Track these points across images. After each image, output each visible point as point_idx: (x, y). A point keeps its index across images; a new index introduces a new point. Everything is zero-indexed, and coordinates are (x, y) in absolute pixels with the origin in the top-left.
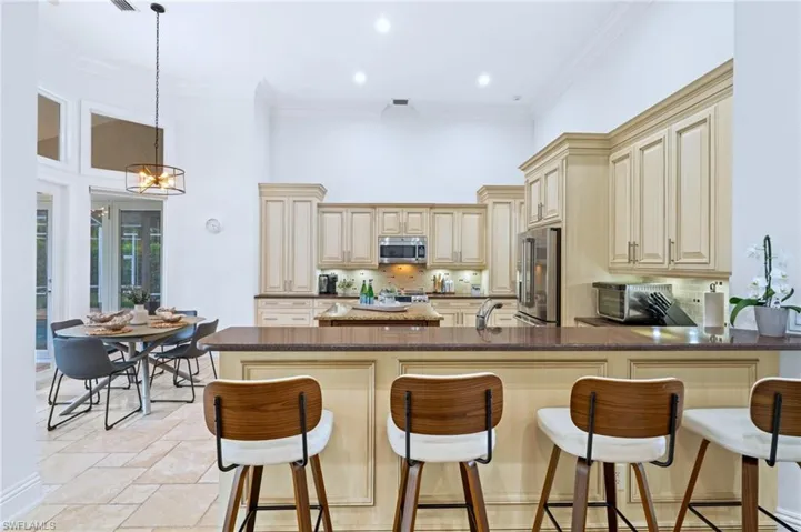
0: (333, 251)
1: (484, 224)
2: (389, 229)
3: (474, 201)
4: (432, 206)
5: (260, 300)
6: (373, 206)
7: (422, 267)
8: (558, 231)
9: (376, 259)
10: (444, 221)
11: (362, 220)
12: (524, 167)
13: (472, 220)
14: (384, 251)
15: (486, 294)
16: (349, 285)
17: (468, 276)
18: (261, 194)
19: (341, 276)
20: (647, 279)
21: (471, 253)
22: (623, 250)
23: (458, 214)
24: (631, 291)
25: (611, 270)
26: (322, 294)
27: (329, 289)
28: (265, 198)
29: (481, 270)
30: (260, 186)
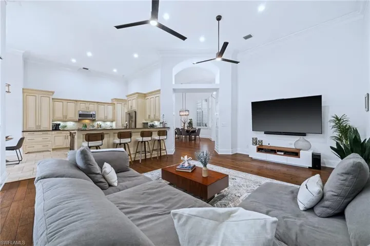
0: (59, 114)
1: (114, 109)
2: (82, 108)
3: (110, 102)
4: (98, 103)
5: (24, 133)
6: (76, 101)
7: (94, 121)
8: (136, 112)
9: (77, 118)
10: (101, 107)
11: (71, 105)
12: (127, 96)
13: (110, 107)
14: (80, 115)
15: (115, 128)
16: (65, 127)
17: (108, 123)
18: (23, 92)
19: (62, 124)
20: (152, 121)
21: (110, 117)
22: (148, 116)
23: (106, 105)
24: (149, 124)
25: (145, 120)
26: (53, 130)
27: (56, 128)
28: (25, 94)
29: (112, 122)
30: (23, 89)
